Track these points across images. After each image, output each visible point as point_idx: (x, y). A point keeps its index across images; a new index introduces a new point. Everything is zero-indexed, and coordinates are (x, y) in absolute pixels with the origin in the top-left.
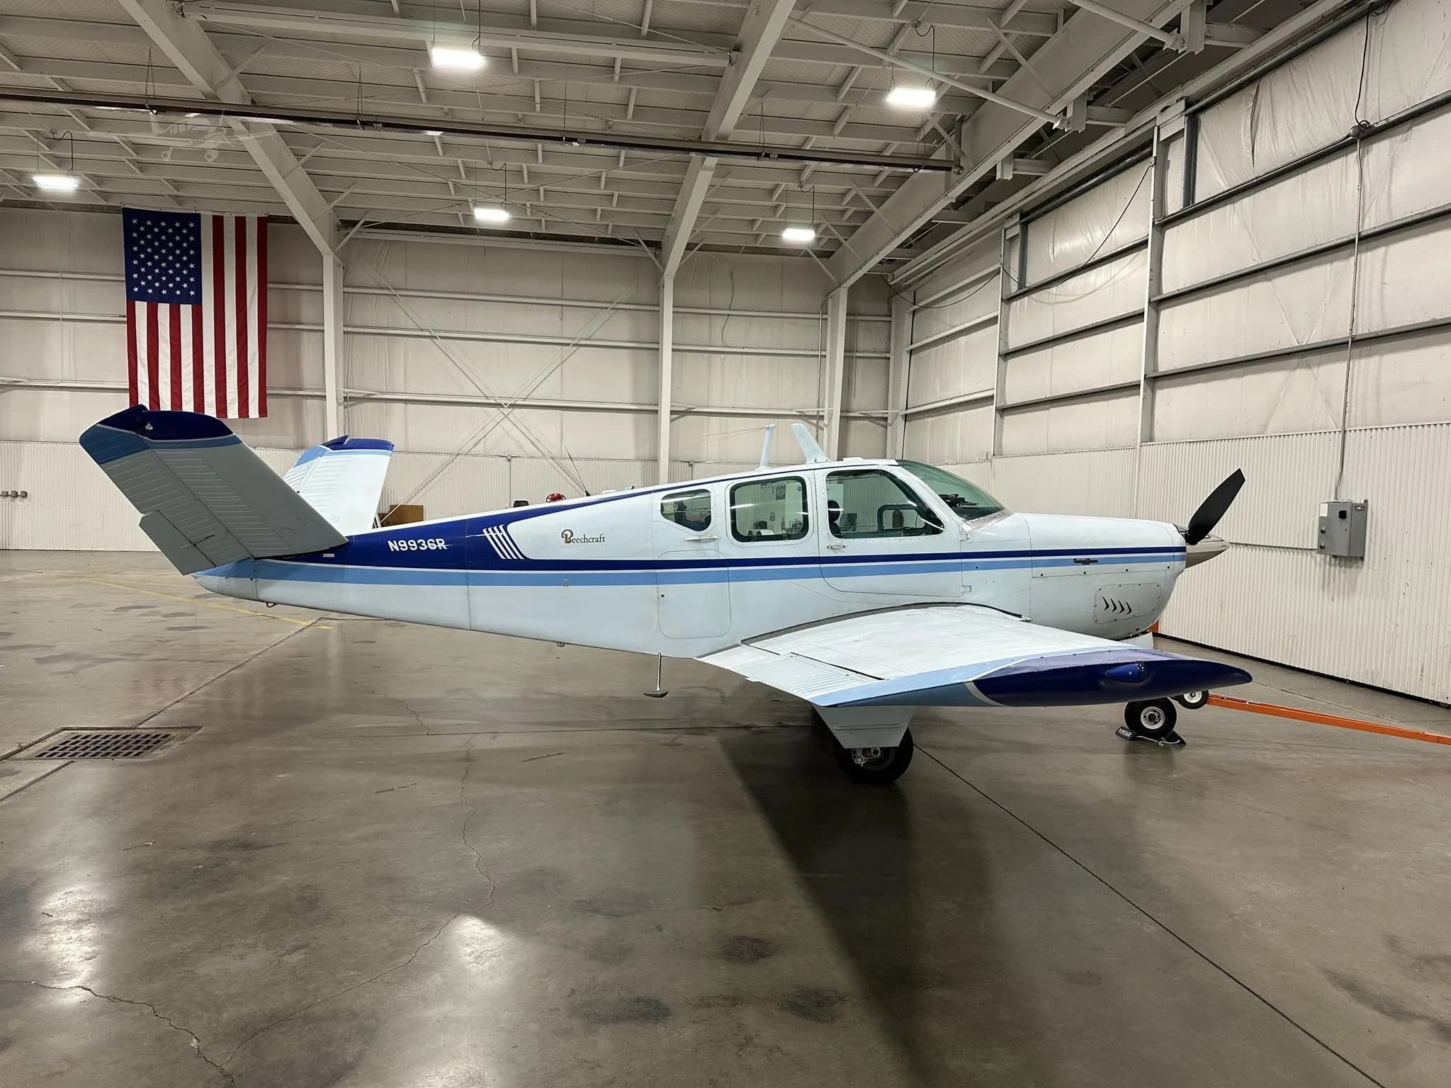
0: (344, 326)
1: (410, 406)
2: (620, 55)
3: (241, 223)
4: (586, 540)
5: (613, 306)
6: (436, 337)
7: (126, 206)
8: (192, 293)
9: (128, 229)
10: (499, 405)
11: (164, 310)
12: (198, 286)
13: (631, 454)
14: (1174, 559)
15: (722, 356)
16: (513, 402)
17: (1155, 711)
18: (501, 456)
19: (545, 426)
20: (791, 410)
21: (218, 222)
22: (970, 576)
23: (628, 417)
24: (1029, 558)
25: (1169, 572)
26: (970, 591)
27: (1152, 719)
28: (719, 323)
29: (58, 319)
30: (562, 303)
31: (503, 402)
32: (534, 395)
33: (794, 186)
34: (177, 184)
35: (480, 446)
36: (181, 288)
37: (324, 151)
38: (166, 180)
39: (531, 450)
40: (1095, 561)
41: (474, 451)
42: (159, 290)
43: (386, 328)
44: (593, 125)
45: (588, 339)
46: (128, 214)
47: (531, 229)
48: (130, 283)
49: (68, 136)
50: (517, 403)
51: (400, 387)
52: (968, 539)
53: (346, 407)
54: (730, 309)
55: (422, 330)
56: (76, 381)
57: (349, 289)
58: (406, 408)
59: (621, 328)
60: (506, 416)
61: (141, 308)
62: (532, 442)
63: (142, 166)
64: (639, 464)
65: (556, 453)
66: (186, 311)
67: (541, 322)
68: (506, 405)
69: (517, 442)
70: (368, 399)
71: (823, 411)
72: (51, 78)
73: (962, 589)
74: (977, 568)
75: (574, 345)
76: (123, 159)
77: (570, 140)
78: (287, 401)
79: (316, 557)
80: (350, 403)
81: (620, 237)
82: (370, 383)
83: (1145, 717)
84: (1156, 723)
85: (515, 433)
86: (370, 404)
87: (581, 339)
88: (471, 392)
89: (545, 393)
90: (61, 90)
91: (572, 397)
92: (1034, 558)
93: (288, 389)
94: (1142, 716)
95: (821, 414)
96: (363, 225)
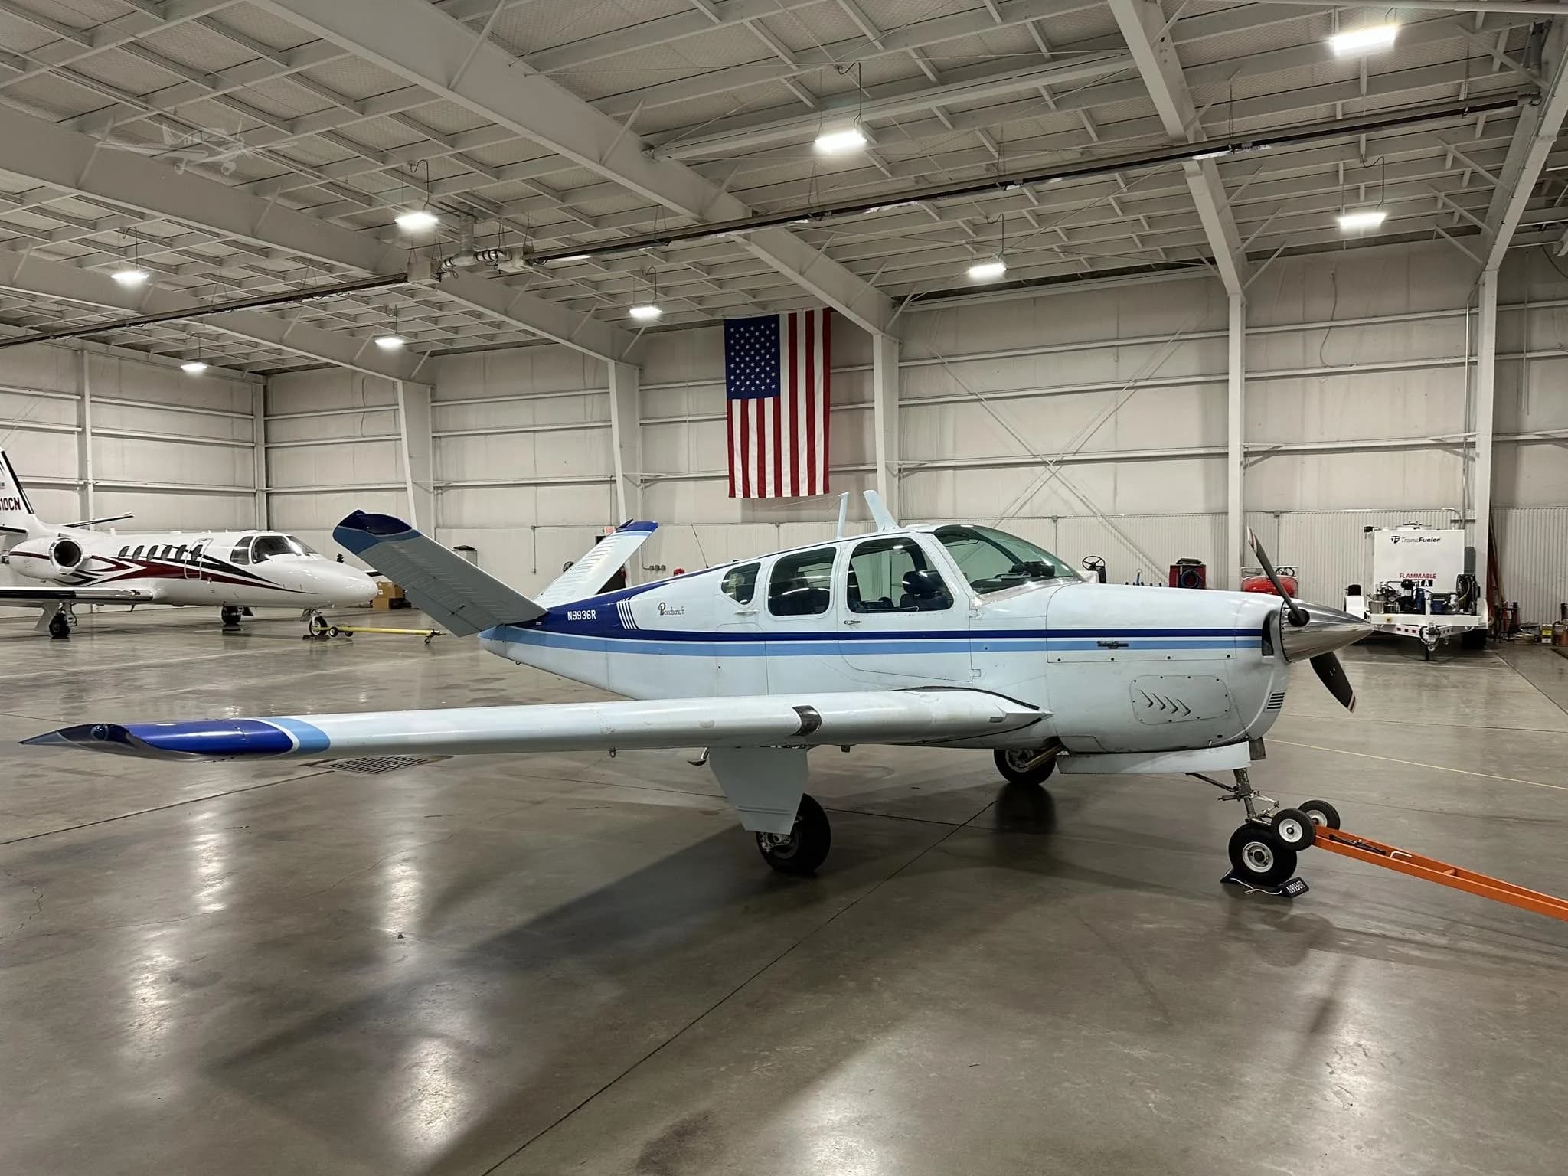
0: (900, 400)
1: (958, 472)
3: (810, 316)
4: (673, 613)
5: (1176, 337)
6: (982, 400)
7: (728, 318)
8: (773, 387)
9: (728, 336)
10: (1044, 463)
11: (753, 404)
12: (777, 381)
13: (1200, 506)
15: (1322, 379)
16: (1059, 459)
17: (1263, 849)
18: (1047, 518)
19: (1095, 483)
20: (1425, 438)
21: (793, 318)
22: (980, 658)
23: (1197, 463)
24: (1044, 639)
25: (1229, 662)
26: (980, 676)
27: (1259, 858)
28: (1316, 340)
29: (685, 421)
30: (1116, 344)
31: (1048, 460)
32: (1088, 446)
34: (754, 293)
35: (1027, 506)
36: (765, 384)
38: (742, 291)
39: (1081, 509)
40: (1125, 645)
41: (1021, 513)
42: (748, 388)
43: (938, 397)
45: (1147, 380)
46: (728, 324)
48: (730, 384)
49: (652, 271)
50: (1065, 459)
51: (951, 453)
52: (977, 615)
53: (899, 479)
54: (1332, 320)
55: (971, 394)
56: (698, 472)
57: (905, 363)
58: (954, 475)
59: (1186, 361)
60: (1054, 474)
61: (737, 404)
62: (1081, 500)
63: (720, 283)
64: (1207, 518)
65: (1106, 509)
66: (769, 402)
67: (1097, 367)
68: (1051, 462)
69: (1066, 502)
70: (920, 469)
71: (1475, 435)
72: (619, 229)
73: (972, 673)
74: (986, 649)
75: (1129, 388)
76: (701, 279)
77: (1005, 185)
78: (852, 477)
79: (530, 624)
80: (905, 474)
81: (1172, 260)
82: (921, 453)
83: (1250, 854)
84: (1266, 864)
85: (1064, 492)
86: (922, 473)
87: (1136, 381)
88: (1018, 452)
89: (1100, 443)
90: (628, 236)
91: (1126, 448)
92: (1049, 639)
93: (853, 465)
95: (1471, 440)
96: (912, 298)
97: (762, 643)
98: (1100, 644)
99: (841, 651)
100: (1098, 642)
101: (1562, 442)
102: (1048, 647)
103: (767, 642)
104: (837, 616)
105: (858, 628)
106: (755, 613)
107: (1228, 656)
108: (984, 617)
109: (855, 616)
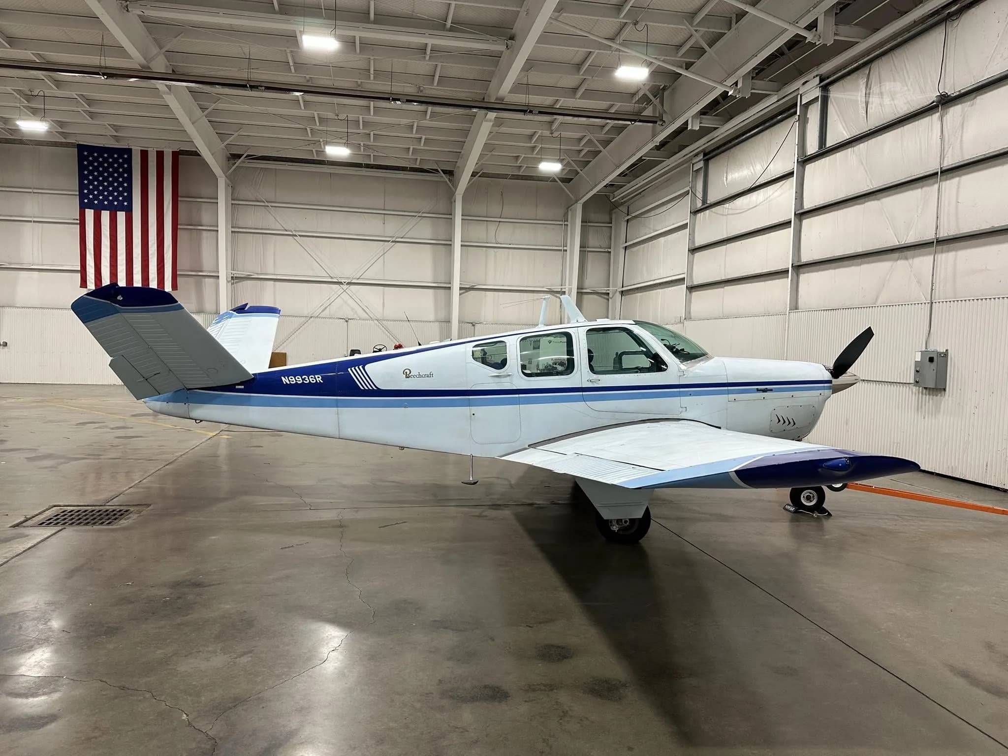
0: (232, 227)
1: (278, 283)
2: (431, 42)
3: (160, 155)
4: (420, 376)
5: (420, 215)
6: (296, 236)
7: (80, 143)
8: (126, 204)
9: (81, 158)
10: (340, 283)
11: (105, 216)
12: (130, 199)
13: (432, 317)
14: (824, 388)
15: (495, 250)
16: (349, 281)
17: (810, 493)
18: (341, 319)
19: (371, 298)
20: (543, 287)
21: (144, 154)
22: (685, 400)
23: (430, 292)
24: (726, 388)
25: (820, 397)
26: (686, 411)
27: (808, 498)
28: (492, 228)
29: (31, 221)
30: (384, 212)
31: (343, 281)
32: (366, 275)
33: (547, 133)
34: (116, 128)
35: (327, 311)
36: (118, 200)
37: (221, 106)
38: (109, 125)
39: (362, 314)
40: (771, 390)
41: (322, 315)
42: (100, 201)
43: (262, 229)
44: (410, 90)
45: (402, 238)
46: (81, 148)
47: (363, 161)
48: (82, 196)
49: (41, 94)
50: (353, 281)
51: (271, 270)
52: (684, 375)
53: (232, 284)
54: (500, 218)
55: (286, 230)
56: (43, 265)
57: (236, 203)
58: (274, 285)
59: (425, 230)
60: (345, 291)
61: (90, 214)
62: (363, 309)
63: (92, 115)
64: (437, 324)
65: (379, 316)
66: (121, 216)
67: (372, 225)
68: (345, 283)
69: (353, 309)
70: (248, 278)
71: (565, 288)
72: (32, 53)
73: (681, 409)
74: (690, 394)
75: (393, 242)
76: (79, 109)
77: (394, 100)
78: (191, 280)
79: (231, 388)
80: (235, 281)
81: (425, 167)
82: (248, 267)
83: (804, 497)
84: (811, 501)
85: (351, 302)
86: (249, 282)
87: (397, 238)
88: (322, 275)
89: (372, 275)
90: (38, 61)
91: (390, 278)
92: (729, 388)
93: (192, 271)
94: (802, 496)
95: (563, 290)
96: (246, 157)
97: (517, 396)
98: (758, 390)
99: (584, 399)
100: (757, 389)
101: (600, 295)
102: (729, 392)
103: (521, 395)
104: (581, 376)
105: (598, 384)
106: (509, 375)
107: (820, 394)
108: (689, 376)
109: (595, 376)
